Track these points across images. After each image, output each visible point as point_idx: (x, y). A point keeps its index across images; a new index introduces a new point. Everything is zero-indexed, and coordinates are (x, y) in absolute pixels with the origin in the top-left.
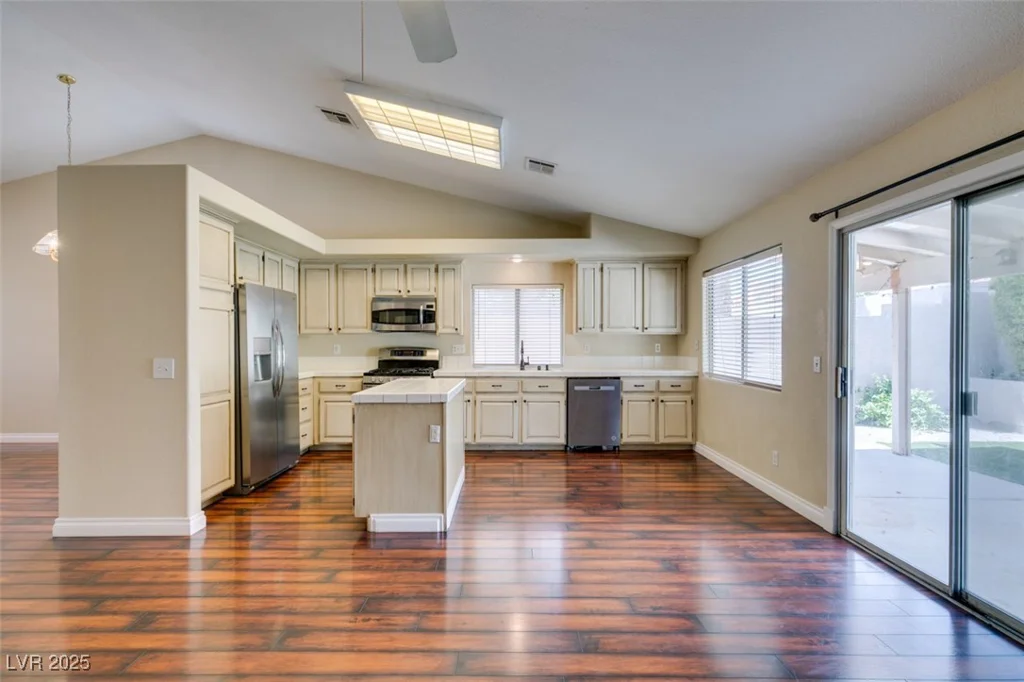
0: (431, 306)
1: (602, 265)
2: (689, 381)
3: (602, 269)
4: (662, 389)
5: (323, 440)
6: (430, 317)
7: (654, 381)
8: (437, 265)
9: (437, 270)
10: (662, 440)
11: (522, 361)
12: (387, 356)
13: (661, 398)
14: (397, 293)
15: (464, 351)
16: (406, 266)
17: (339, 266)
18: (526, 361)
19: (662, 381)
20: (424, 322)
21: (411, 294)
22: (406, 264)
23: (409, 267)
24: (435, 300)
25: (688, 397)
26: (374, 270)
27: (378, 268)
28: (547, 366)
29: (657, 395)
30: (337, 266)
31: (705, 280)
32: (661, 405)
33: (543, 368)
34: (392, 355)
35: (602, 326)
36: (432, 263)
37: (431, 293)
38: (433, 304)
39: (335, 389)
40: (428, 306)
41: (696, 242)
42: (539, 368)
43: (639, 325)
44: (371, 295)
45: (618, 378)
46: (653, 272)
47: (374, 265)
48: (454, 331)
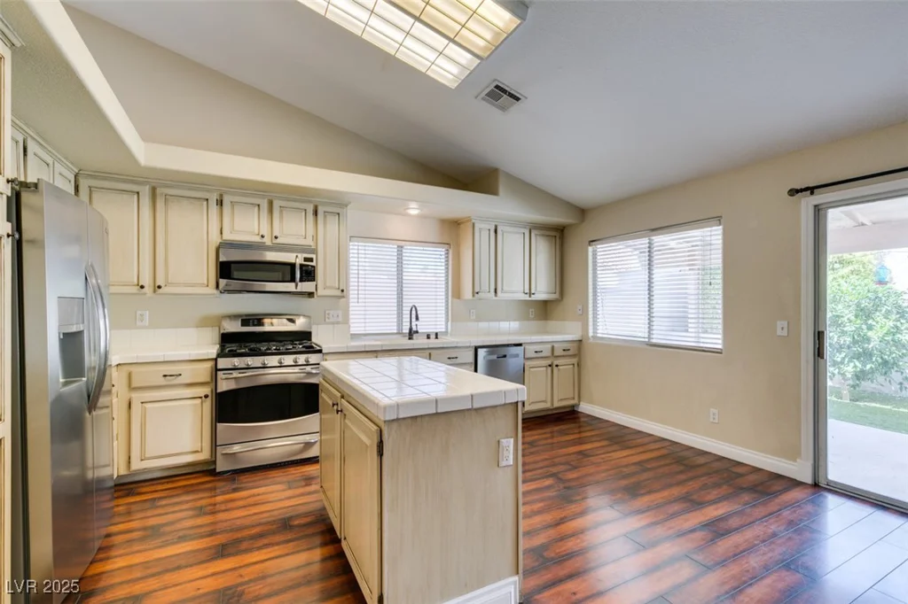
0: (311, 260)
1: (496, 227)
2: (575, 345)
3: (496, 231)
4: (556, 354)
5: (137, 465)
6: (308, 274)
7: (549, 346)
8: (317, 206)
9: (316, 213)
10: (556, 404)
11: (411, 329)
12: (234, 327)
13: (556, 362)
14: (257, 239)
15: (340, 319)
16: (271, 204)
17: (158, 191)
18: (414, 328)
19: (556, 345)
20: (301, 281)
21: (278, 241)
22: (271, 198)
23: (276, 204)
24: (314, 251)
25: (575, 360)
26: (220, 203)
27: (226, 199)
28: (437, 334)
29: (552, 361)
30: (154, 190)
31: (590, 249)
32: (555, 369)
33: (433, 336)
34: (242, 325)
35: (496, 292)
36: (310, 202)
37: (309, 242)
38: (314, 256)
39: (163, 381)
40: (306, 259)
41: (582, 212)
42: (428, 337)
43: (527, 291)
44: (215, 239)
45: (520, 345)
46: (538, 237)
47: (220, 194)
48: (339, 293)
